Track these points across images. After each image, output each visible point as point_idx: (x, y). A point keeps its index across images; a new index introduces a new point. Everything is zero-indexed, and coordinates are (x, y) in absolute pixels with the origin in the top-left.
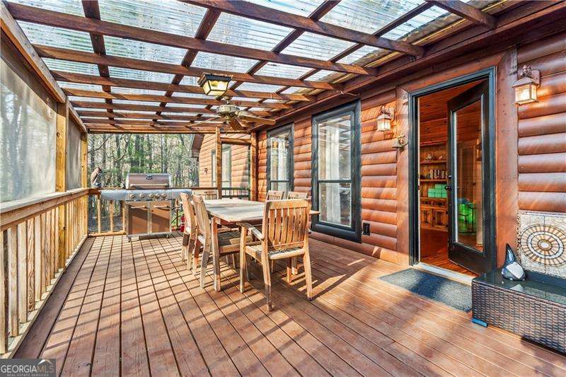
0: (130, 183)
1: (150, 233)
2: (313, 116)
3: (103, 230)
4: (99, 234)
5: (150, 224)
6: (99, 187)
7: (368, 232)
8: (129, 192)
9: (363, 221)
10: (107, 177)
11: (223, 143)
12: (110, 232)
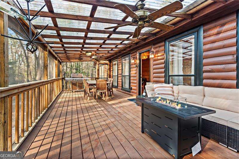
0: (72, 76)
1: (78, 90)
2: (122, 56)
3: (66, 89)
4: (65, 90)
5: (77, 87)
6: (65, 77)
7: (132, 89)
8: (72, 78)
9: (131, 87)
10: (68, 75)
11: (99, 64)
12: (68, 90)
